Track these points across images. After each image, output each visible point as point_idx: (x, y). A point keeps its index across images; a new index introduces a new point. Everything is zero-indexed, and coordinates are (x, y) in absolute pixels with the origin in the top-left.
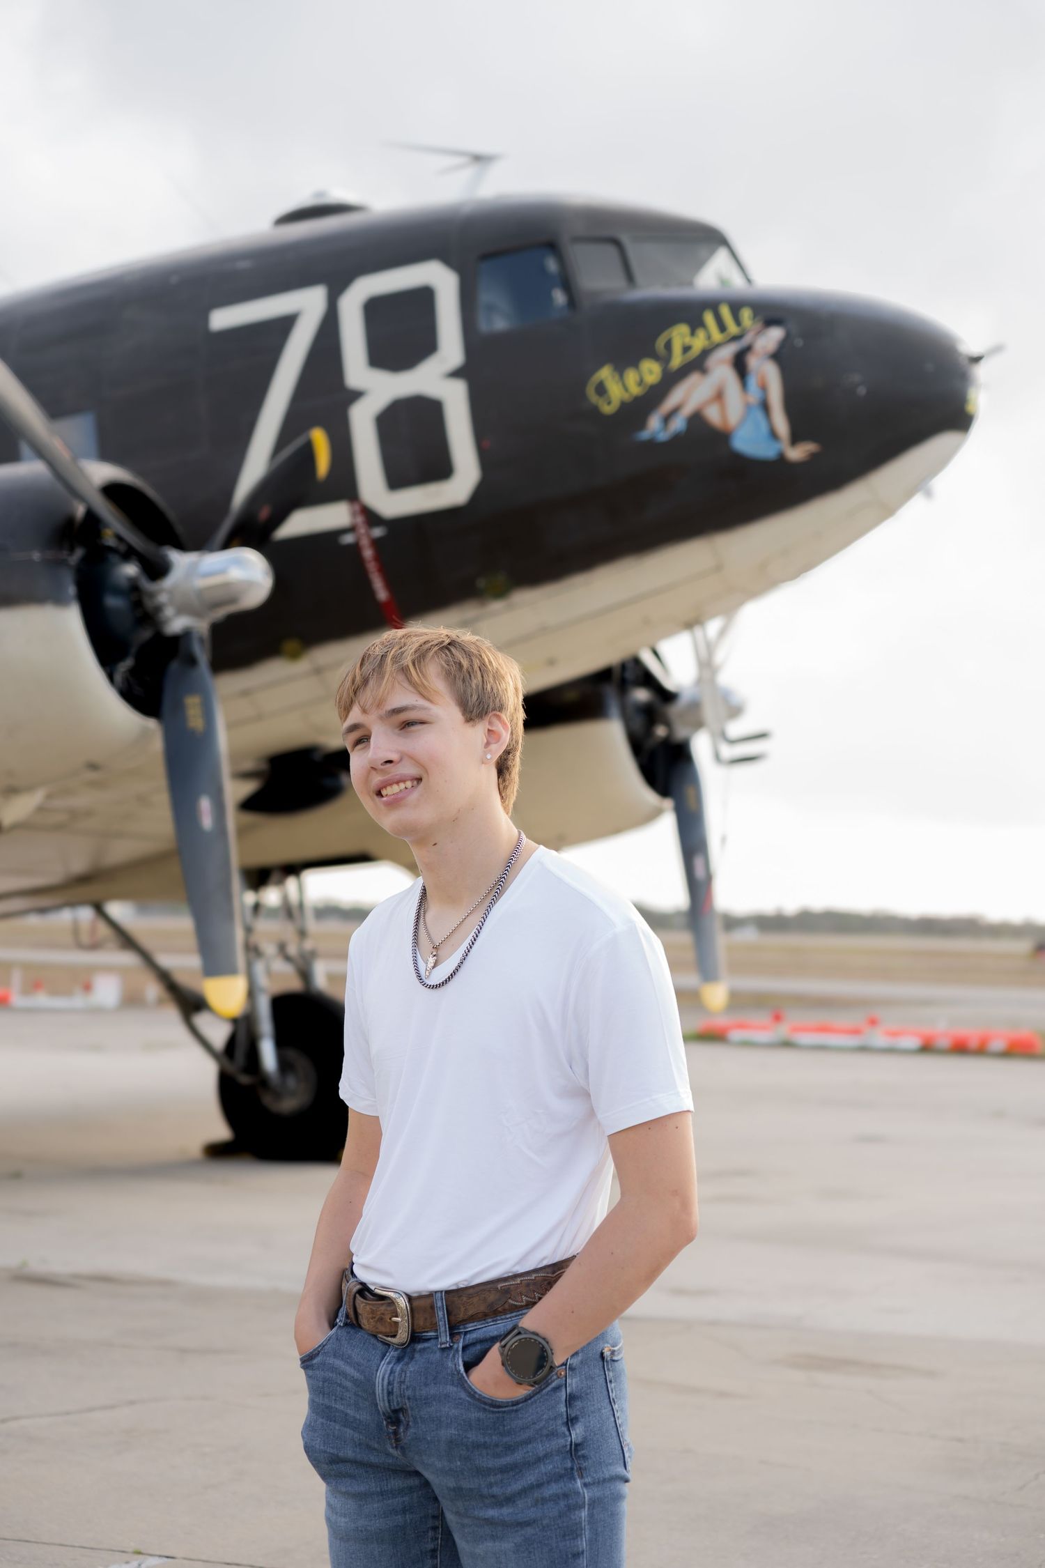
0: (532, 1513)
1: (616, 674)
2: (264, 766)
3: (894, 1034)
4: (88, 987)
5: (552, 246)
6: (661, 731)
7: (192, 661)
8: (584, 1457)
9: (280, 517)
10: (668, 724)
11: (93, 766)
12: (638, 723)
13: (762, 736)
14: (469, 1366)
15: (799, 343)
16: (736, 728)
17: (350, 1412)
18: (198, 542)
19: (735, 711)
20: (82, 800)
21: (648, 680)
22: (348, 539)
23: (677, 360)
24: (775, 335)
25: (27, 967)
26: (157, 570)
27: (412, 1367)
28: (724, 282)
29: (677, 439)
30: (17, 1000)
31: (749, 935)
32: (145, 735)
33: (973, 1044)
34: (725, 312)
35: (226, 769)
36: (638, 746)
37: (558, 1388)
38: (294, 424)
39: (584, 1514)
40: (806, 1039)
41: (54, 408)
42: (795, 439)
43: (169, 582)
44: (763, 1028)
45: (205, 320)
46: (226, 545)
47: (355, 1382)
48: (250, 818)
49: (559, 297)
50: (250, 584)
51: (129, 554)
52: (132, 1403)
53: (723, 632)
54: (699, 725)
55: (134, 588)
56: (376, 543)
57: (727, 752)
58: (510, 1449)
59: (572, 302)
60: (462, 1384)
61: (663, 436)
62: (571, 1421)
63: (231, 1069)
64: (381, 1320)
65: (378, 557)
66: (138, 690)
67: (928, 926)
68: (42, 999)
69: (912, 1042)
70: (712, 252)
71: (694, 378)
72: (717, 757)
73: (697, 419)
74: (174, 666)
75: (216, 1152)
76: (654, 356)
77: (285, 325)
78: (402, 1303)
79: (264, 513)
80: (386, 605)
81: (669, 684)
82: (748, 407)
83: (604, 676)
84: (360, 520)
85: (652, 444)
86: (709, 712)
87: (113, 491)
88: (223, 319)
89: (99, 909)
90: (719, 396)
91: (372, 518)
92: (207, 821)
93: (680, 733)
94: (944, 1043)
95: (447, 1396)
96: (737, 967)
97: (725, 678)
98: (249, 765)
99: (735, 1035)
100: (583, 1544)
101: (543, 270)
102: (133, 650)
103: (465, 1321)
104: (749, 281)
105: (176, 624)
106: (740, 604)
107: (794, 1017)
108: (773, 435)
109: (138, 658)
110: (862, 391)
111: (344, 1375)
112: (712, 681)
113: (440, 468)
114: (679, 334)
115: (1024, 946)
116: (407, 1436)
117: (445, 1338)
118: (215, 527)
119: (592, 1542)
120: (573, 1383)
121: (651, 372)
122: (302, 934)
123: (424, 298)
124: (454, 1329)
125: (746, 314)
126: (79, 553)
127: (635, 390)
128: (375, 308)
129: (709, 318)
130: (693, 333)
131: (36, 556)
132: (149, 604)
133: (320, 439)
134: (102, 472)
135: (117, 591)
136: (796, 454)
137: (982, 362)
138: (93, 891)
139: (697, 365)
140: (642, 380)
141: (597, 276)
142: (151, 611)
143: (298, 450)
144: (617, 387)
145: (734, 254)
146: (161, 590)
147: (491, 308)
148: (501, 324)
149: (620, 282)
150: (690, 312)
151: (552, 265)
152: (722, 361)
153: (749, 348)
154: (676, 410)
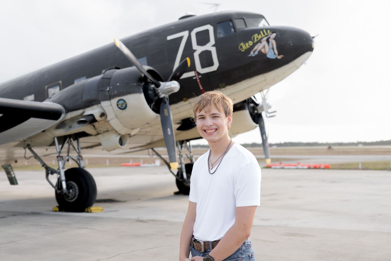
1: (247, 101)
2: (181, 121)
3: (303, 166)
4: (154, 162)
5: (231, 20)
6: (256, 112)
7: (165, 103)
9: (181, 75)
10: (257, 110)
11: (148, 123)
12: (251, 110)
13: (275, 112)
15: (279, 36)
16: (270, 111)
18: (165, 80)
19: (270, 107)
20: (148, 129)
21: (253, 102)
22: (195, 78)
23: (256, 41)
24: (274, 35)
25: (144, 159)
26: (158, 86)
28: (264, 25)
29: (256, 56)
30: (142, 165)
31: (275, 147)
32: (157, 117)
33: (318, 167)
34: (264, 31)
35: (172, 123)
36: (251, 115)
38: (183, 57)
40: (286, 167)
41: (138, 56)
42: (279, 55)
43: (160, 88)
44: (278, 165)
45: (166, 38)
46: (171, 80)
48: (179, 131)
49: (233, 30)
50: (175, 88)
51: (153, 83)
52: (157, 247)
53: (267, 92)
54: (263, 110)
55: (154, 89)
56: (200, 78)
57: (268, 115)
59: (235, 31)
61: (253, 55)
63: (178, 178)
64: (198, 247)
65: (200, 81)
66: (155, 109)
67: (308, 144)
68: (146, 165)
69: (306, 167)
70: (262, 20)
71: (259, 44)
72: (267, 116)
73: (260, 52)
74: (162, 104)
75: (176, 194)
76: (251, 40)
77: (181, 38)
79: (178, 74)
80: (202, 90)
81: (257, 102)
82: (270, 49)
83: (245, 101)
84: (196, 74)
85: (251, 57)
86: (265, 108)
87: (149, 71)
88: (169, 38)
89: (152, 149)
90: (264, 47)
91: (199, 74)
92: (169, 133)
93: (260, 112)
94: (312, 167)
96: (272, 154)
97: (267, 101)
98: (178, 122)
99: (273, 167)
101: (229, 25)
102: (154, 101)
104: (269, 25)
105: (162, 96)
106: (270, 87)
107: (284, 163)
108: (275, 54)
109: (155, 103)
110: (291, 45)
112: (265, 102)
113: (212, 64)
114: (256, 36)
115: (326, 147)
118: (169, 77)
121: (251, 43)
122: (190, 152)
123: (207, 31)
125: (268, 31)
126: (143, 83)
127: (248, 47)
128: (198, 34)
129: (261, 32)
130: (258, 35)
131: (135, 84)
132: (157, 92)
133: (188, 59)
134: (147, 68)
135: (151, 90)
136: (279, 57)
137: (314, 38)
138: (151, 146)
139: (260, 41)
140: (249, 45)
141: (239, 25)
142: (157, 93)
143: (184, 62)
144: (244, 46)
145: (266, 20)
146: (159, 90)
147: (220, 33)
148: (222, 36)
149: (244, 26)
150: (258, 31)
151: (231, 24)
152: (264, 40)
153: (269, 38)
154: (256, 50)
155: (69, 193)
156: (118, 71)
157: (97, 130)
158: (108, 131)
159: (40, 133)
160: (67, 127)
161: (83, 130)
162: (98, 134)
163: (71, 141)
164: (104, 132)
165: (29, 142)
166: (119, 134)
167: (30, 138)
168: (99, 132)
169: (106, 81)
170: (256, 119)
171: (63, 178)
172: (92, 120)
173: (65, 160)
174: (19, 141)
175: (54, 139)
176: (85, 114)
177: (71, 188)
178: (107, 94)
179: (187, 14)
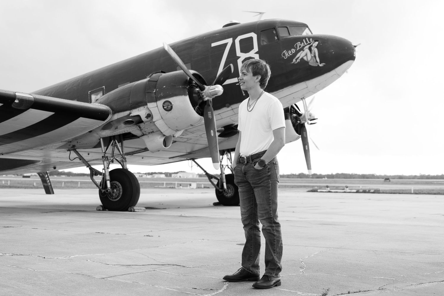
0: (263, 185)
1: (290, 110)
2: (223, 129)
3: (351, 190)
5: (275, 29)
6: (299, 122)
7: (209, 106)
8: (271, 177)
9: (224, 81)
11: (192, 125)
12: (294, 120)
14: (254, 165)
17: (240, 175)
18: (210, 84)
23: (298, 49)
24: (317, 43)
26: (202, 89)
27: (247, 166)
28: (307, 34)
29: (298, 63)
32: (201, 119)
33: (367, 191)
34: (307, 39)
36: (294, 125)
37: (267, 167)
38: (227, 63)
39: (270, 185)
42: (321, 62)
43: (204, 91)
44: (324, 190)
45: (211, 45)
46: (215, 84)
47: (240, 170)
49: (276, 38)
50: (219, 91)
51: (198, 86)
54: (305, 119)
55: (198, 92)
58: (260, 176)
59: (278, 39)
60: (254, 168)
61: (296, 62)
62: (269, 172)
63: (218, 189)
64: (243, 161)
66: (199, 111)
69: (354, 191)
70: (305, 29)
72: (309, 124)
73: (302, 59)
74: (206, 106)
75: (215, 204)
76: (294, 48)
77: (226, 45)
78: (245, 158)
81: (300, 112)
82: (312, 57)
85: (293, 64)
87: (194, 75)
88: (213, 45)
90: (306, 55)
92: (212, 135)
93: (302, 122)
95: (251, 170)
98: (220, 129)
100: (270, 189)
103: (254, 159)
104: (312, 34)
105: (206, 99)
108: (317, 62)
109: (199, 105)
110: (333, 53)
111: (238, 169)
114: (299, 44)
116: (246, 176)
117: (251, 162)
118: (213, 81)
119: (271, 189)
120: (269, 167)
121: (293, 51)
123: (251, 38)
124: (252, 160)
125: (311, 39)
126: (188, 86)
127: (291, 54)
128: (241, 41)
129: (304, 40)
130: (301, 44)
131: (181, 87)
133: (232, 66)
134: (192, 72)
135: (195, 93)
136: (321, 65)
137: (356, 47)
138: (192, 156)
139: (302, 49)
140: (292, 52)
141: (283, 33)
142: (202, 96)
143: (228, 68)
144: (287, 54)
145: (309, 29)
146: (203, 93)
147: (263, 41)
148: (265, 43)
149: (287, 35)
150: (301, 40)
151: (274, 32)
152: (307, 48)
153: (312, 46)
154: (298, 58)
155: (113, 192)
156: (163, 74)
157: (142, 131)
158: (153, 132)
159: (87, 133)
160: (113, 128)
161: (129, 131)
162: (143, 135)
163: (115, 143)
164: (149, 133)
165: (74, 143)
166: (164, 135)
167: (76, 139)
168: (145, 133)
169: (153, 84)
170: (299, 130)
171: (108, 177)
172: (138, 121)
173: (110, 160)
174: (65, 141)
175: (100, 139)
176: (132, 115)
177: (116, 187)
178: (153, 95)
179: (231, 21)
